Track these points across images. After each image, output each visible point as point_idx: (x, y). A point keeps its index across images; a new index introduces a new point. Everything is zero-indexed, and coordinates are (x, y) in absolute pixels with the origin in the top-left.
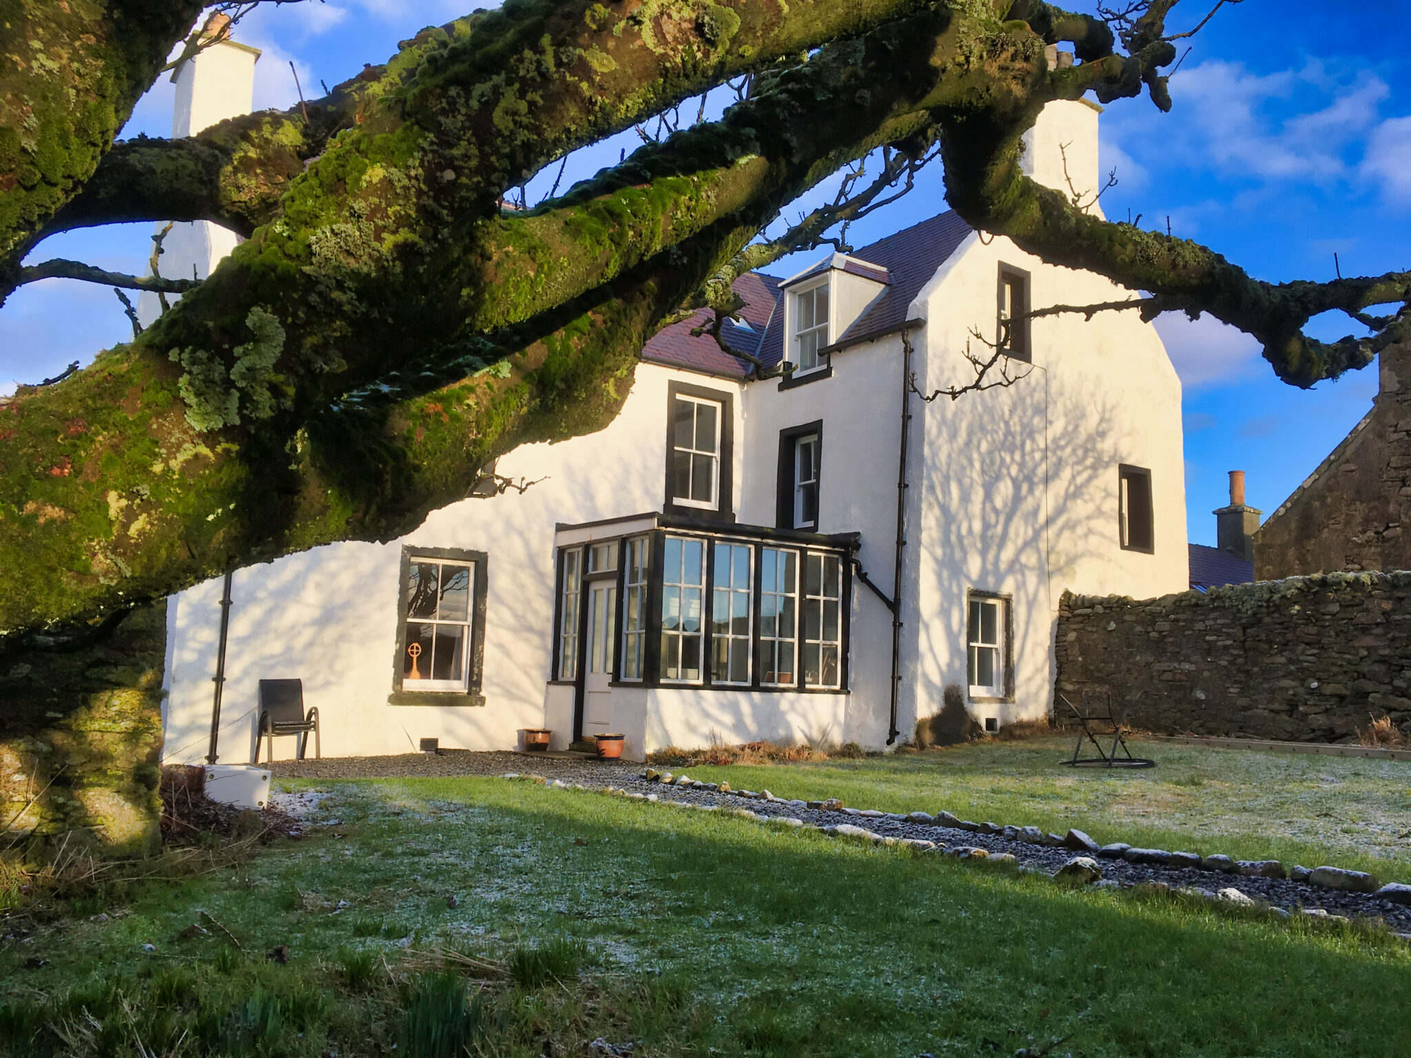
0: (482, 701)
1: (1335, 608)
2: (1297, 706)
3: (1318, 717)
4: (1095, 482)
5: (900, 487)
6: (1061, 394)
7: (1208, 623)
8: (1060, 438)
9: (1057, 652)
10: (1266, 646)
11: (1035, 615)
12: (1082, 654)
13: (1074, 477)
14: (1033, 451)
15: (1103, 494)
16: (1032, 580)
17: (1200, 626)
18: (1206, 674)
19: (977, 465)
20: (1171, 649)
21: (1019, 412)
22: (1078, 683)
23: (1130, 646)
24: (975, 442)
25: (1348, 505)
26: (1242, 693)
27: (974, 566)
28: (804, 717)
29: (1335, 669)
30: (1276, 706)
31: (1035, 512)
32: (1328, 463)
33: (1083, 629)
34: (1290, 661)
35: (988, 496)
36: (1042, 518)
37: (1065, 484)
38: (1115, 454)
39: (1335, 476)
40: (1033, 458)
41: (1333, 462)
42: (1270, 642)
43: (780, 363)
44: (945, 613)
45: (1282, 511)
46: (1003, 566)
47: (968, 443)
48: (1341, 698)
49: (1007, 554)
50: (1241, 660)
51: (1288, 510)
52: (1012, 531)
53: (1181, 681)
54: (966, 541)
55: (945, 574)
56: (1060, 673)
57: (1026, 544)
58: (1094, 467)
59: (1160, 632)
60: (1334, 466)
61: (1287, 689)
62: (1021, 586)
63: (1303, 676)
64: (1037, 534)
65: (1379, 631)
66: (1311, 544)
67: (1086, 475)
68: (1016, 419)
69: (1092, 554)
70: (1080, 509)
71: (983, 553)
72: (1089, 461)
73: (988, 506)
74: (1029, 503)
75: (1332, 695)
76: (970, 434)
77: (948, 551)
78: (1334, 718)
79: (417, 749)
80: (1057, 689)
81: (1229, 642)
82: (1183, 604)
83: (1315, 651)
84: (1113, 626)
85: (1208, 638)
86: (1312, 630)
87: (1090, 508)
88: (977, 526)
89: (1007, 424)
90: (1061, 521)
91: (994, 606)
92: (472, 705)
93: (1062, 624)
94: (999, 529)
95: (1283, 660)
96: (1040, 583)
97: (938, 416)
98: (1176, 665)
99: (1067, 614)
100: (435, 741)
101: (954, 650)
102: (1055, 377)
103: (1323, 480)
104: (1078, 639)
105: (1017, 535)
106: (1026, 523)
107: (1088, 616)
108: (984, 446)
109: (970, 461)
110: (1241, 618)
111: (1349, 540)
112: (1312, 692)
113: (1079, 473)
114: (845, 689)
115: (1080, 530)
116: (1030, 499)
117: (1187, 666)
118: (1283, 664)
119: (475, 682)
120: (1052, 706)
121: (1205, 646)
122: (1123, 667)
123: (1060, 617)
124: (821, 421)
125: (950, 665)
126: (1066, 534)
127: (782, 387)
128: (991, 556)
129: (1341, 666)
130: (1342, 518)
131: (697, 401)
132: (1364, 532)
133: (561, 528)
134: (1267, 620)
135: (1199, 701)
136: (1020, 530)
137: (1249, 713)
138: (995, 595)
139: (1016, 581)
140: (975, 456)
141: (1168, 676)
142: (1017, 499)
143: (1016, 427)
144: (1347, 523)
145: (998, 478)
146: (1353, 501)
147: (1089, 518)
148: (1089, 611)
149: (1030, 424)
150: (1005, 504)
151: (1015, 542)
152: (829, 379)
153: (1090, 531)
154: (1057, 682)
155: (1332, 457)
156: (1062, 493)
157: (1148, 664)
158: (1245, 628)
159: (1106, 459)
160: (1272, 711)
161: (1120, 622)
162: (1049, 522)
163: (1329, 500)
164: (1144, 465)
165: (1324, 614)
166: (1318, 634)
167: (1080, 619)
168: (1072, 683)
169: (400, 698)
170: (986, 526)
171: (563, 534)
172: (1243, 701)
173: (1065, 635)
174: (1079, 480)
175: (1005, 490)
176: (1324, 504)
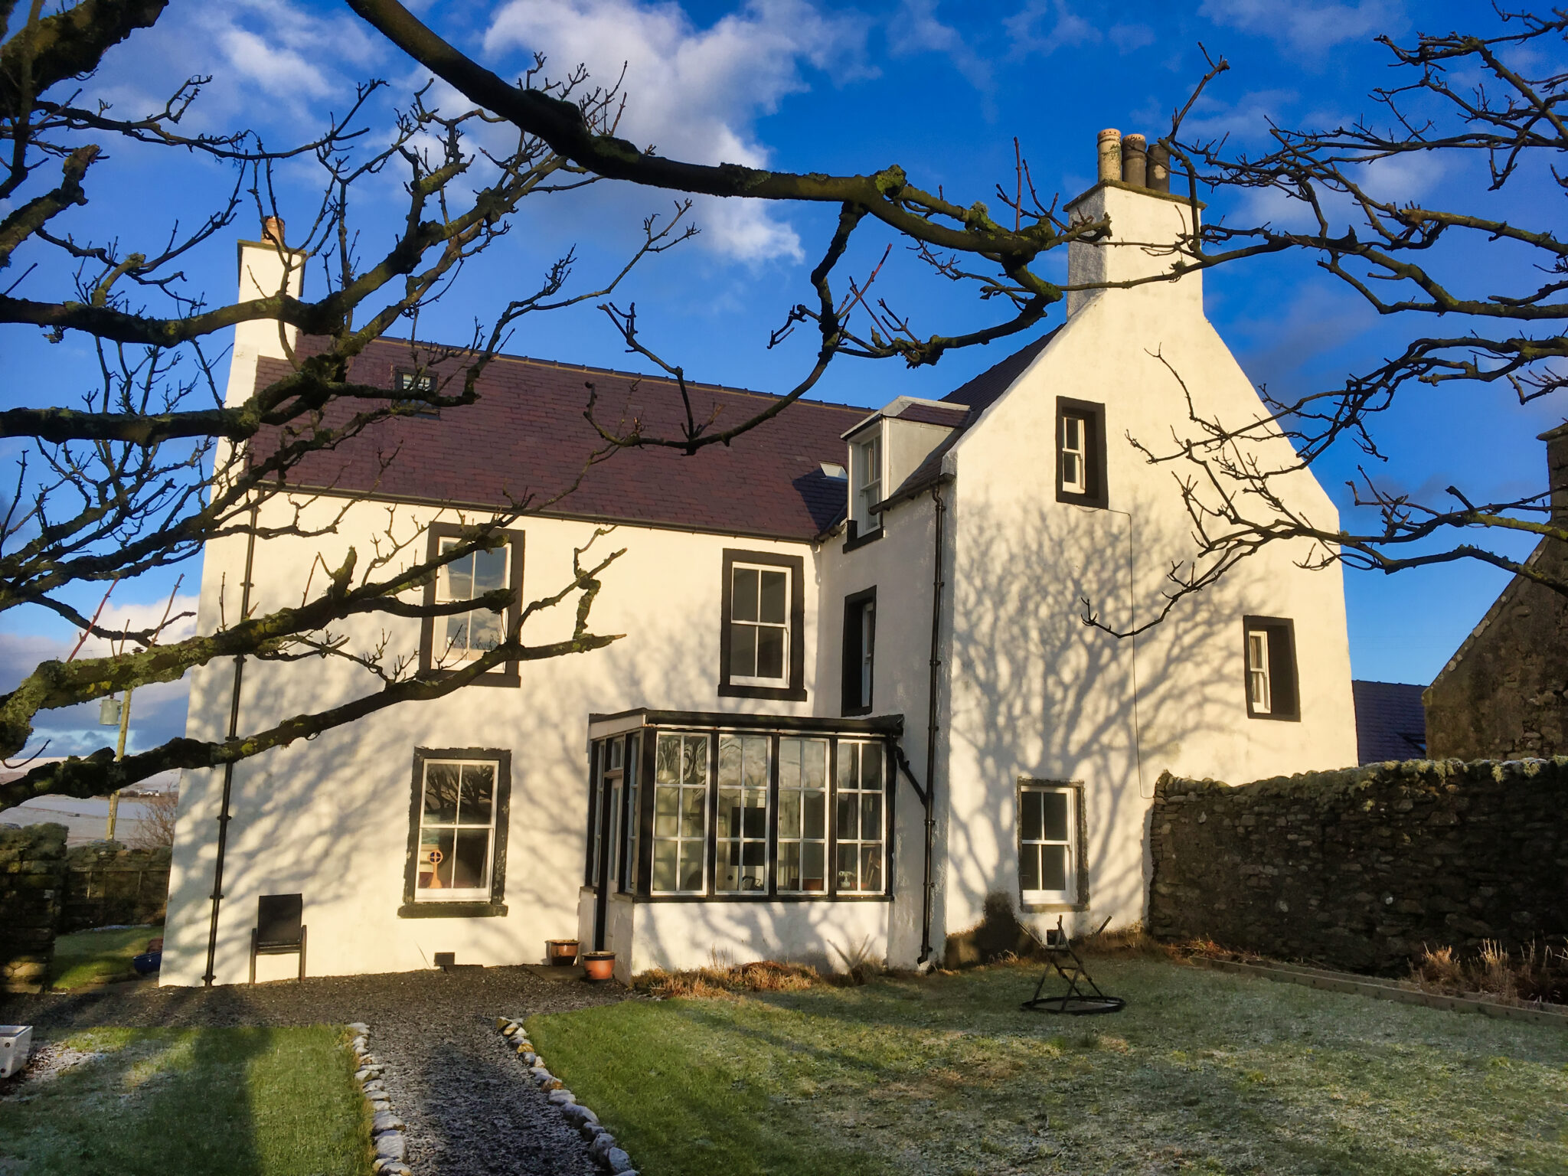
0: (504, 911)
1: (1408, 805)
2: (1374, 926)
3: (1395, 940)
4: (1210, 641)
5: (932, 664)
6: (1156, 540)
7: (1291, 818)
8: (1157, 593)
9: (1152, 847)
10: (1343, 850)
11: (1123, 803)
12: (1176, 850)
13: (1178, 638)
14: (1117, 610)
15: (1224, 653)
16: (1118, 764)
17: (1282, 822)
18: (1289, 880)
19: (1034, 634)
20: (1256, 848)
21: (1096, 566)
22: (1172, 885)
23: (1219, 843)
24: (1031, 606)
25: (1524, 659)
26: (1321, 907)
27: (1032, 752)
28: (841, 927)
29: (1410, 881)
30: (1354, 925)
31: (1122, 683)
32: (1499, 605)
33: (1177, 819)
34: (1366, 869)
35: (1051, 668)
36: (1131, 690)
37: (1166, 646)
38: (1241, 605)
39: (1508, 622)
40: (1117, 619)
41: (1505, 604)
42: (1348, 845)
43: (844, 522)
44: (991, 808)
45: (1453, 664)
46: (1073, 749)
47: (1022, 610)
48: (1418, 917)
49: (1083, 733)
50: (1320, 866)
51: (1459, 664)
52: (1088, 705)
53: (1265, 887)
54: (1020, 723)
55: (990, 762)
56: (1156, 872)
57: (1109, 721)
58: (1209, 623)
59: (1246, 827)
60: (1506, 609)
61: (1364, 904)
62: (1103, 770)
63: (1379, 888)
64: (1125, 709)
65: (1451, 835)
66: (1485, 707)
67: (1200, 631)
68: (1090, 575)
69: (1210, 727)
70: (1188, 674)
71: (1046, 736)
72: (1202, 616)
73: (1051, 681)
74: (1113, 672)
75: (1409, 914)
76: (1024, 599)
77: (993, 736)
78: (1412, 943)
79: (431, 965)
80: (1152, 893)
81: (1309, 843)
82: (1267, 794)
83: (1390, 858)
84: (1204, 817)
85: (1290, 837)
86: (1386, 832)
87: (1205, 671)
88: (1036, 705)
89: (1077, 583)
90: (1162, 689)
91: (1064, 795)
92: (492, 915)
93: (1156, 816)
94: (1069, 705)
95: (1357, 867)
96: (1130, 766)
97: (978, 582)
98: (1261, 868)
99: (1161, 801)
100: (451, 956)
101: (1004, 852)
102: (1147, 522)
103: (1494, 628)
104: (1172, 832)
105: (1096, 711)
106: (1110, 697)
107: (1181, 804)
108: (1044, 611)
109: (1025, 633)
110: (1319, 814)
111: (1526, 703)
112: (1388, 909)
113: (1186, 632)
114: (889, 896)
115: (1190, 699)
116: (1113, 667)
117: (1270, 870)
118: (1359, 873)
119: (499, 890)
120: (1146, 913)
121: (1286, 846)
122: (1213, 867)
123: (1155, 806)
124: (873, 590)
125: (999, 868)
126: (1169, 705)
127: (847, 549)
128: (1058, 736)
129: (1416, 878)
130: (1517, 674)
131: (761, 568)
132: (1541, 692)
133: (595, 719)
134: (1344, 817)
135: (1282, 914)
136: (1098, 705)
137: (1332, 931)
138: (1065, 784)
139: (1095, 765)
140: (1031, 623)
141: (1253, 882)
142: (1095, 668)
143: (1090, 585)
144: (1524, 682)
145: (1066, 645)
146: (1528, 655)
147: (1204, 684)
148: (1182, 798)
149: (1113, 578)
150: (1077, 677)
151: (1091, 719)
152: (881, 541)
153: (1206, 700)
154: (1153, 883)
155: (1504, 599)
156: (1162, 655)
157: (1236, 865)
158: (1324, 826)
159: (1227, 611)
160: (1352, 930)
161: (1211, 813)
162: (1143, 693)
163: (1503, 652)
164: (1285, 615)
165: (1398, 813)
166: (1392, 836)
167: (1174, 808)
168: (1166, 885)
169: (411, 910)
170: (1048, 701)
171: (596, 726)
172: (1323, 917)
173: (1160, 827)
174: (1187, 640)
175: (1076, 660)
176: (1498, 658)
